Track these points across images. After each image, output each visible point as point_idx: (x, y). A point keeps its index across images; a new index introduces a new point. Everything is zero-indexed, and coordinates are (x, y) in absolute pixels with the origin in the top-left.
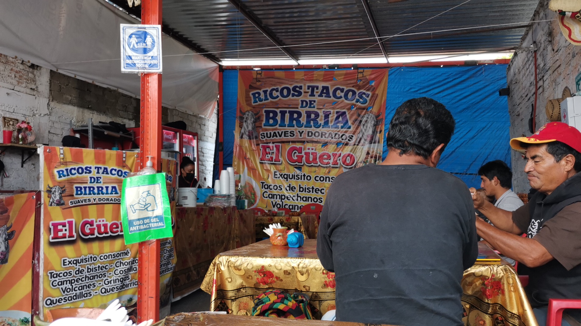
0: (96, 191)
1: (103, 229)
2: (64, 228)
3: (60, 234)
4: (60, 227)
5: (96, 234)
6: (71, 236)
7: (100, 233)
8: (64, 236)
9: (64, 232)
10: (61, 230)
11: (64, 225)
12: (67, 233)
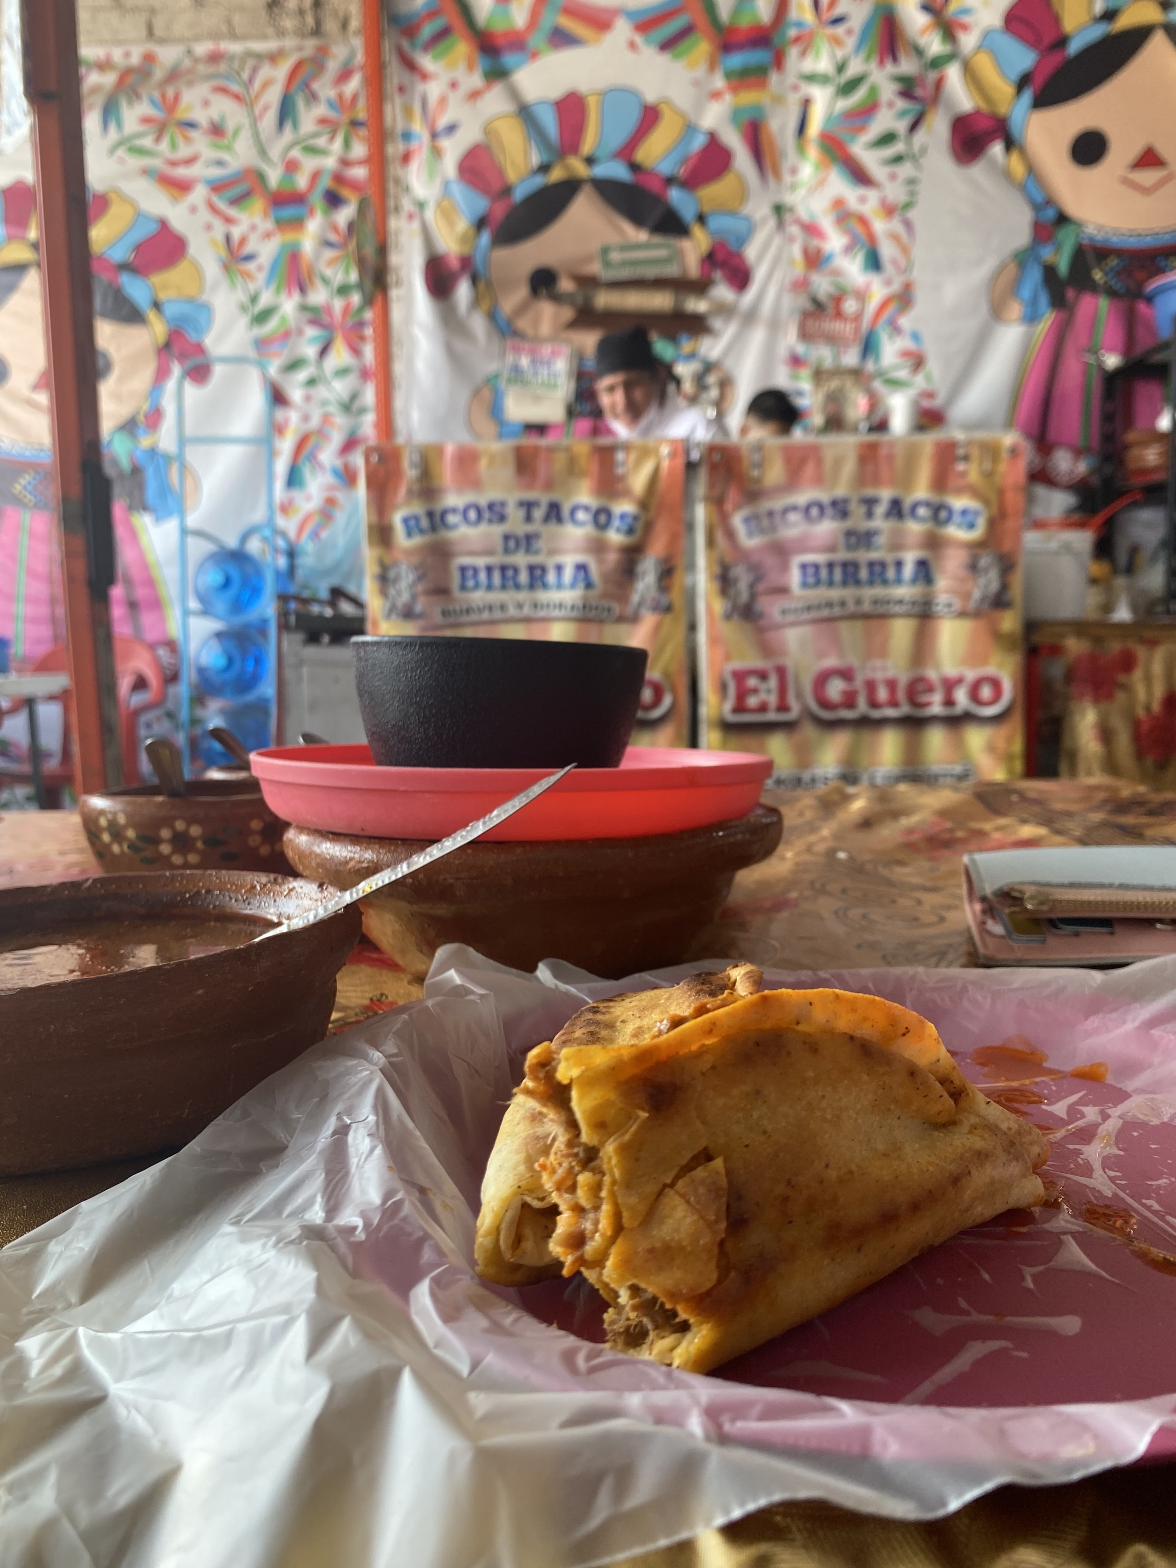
0: (864, 574)
1: (882, 694)
2: (763, 686)
3: (752, 701)
4: (752, 682)
5: (862, 706)
6: (783, 707)
7: (874, 704)
8: (763, 708)
9: (763, 696)
10: (755, 691)
11: (763, 676)
12: (772, 700)
